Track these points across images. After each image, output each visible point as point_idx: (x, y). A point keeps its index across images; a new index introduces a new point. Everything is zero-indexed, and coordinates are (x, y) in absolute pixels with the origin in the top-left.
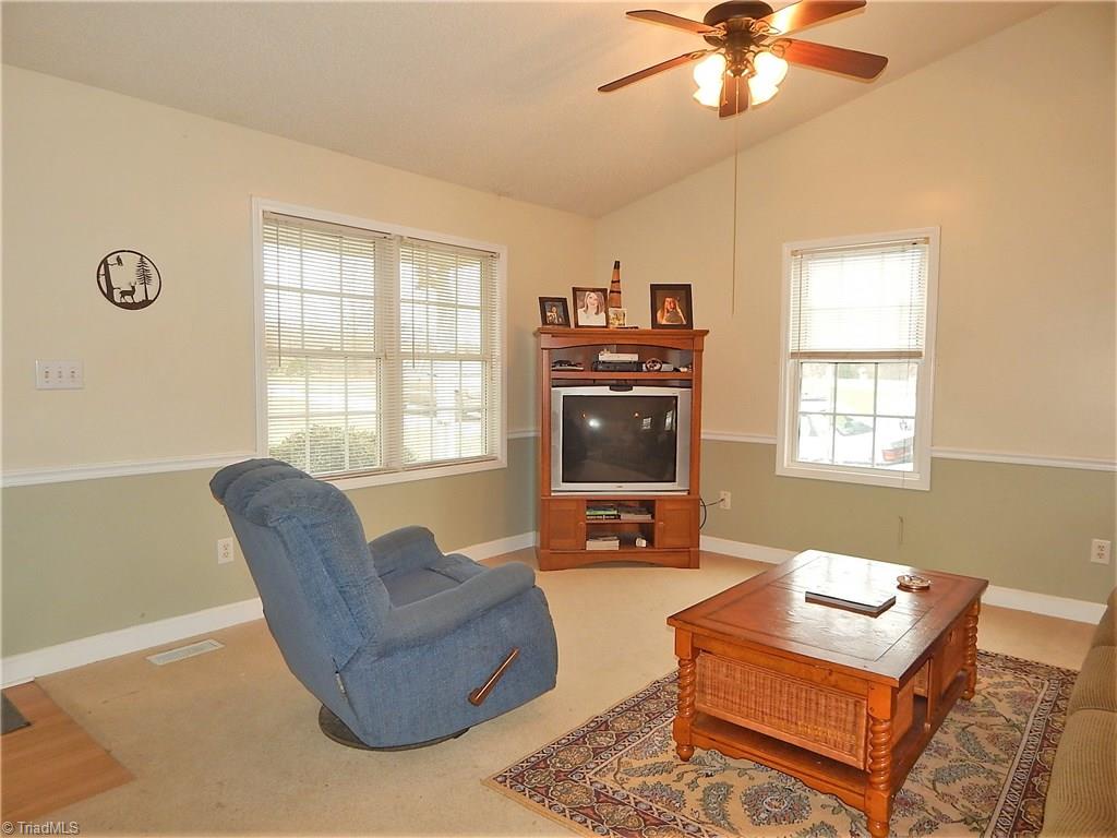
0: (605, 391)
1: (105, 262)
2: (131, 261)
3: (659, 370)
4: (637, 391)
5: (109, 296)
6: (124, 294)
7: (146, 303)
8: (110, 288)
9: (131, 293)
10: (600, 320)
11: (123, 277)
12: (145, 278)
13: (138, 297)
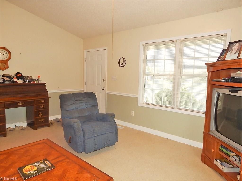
1: (119, 60)
2: (122, 59)
10: (234, 57)
11: (121, 62)
12: (124, 62)
13: (123, 65)
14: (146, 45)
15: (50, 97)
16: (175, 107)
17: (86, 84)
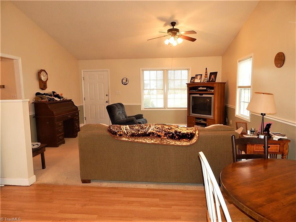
0: (198, 95)
1: (122, 80)
2: (125, 79)
3: (209, 91)
4: (204, 96)
5: (123, 84)
6: (124, 83)
7: (127, 84)
8: (123, 83)
9: (125, 83)
10: (199, 81)
11: (124, 81)
12: (127, 81)
13: (126, 83)
14: (143, 70)
15: (79, 111)
16: (166, 108)
17: (85, 100)
